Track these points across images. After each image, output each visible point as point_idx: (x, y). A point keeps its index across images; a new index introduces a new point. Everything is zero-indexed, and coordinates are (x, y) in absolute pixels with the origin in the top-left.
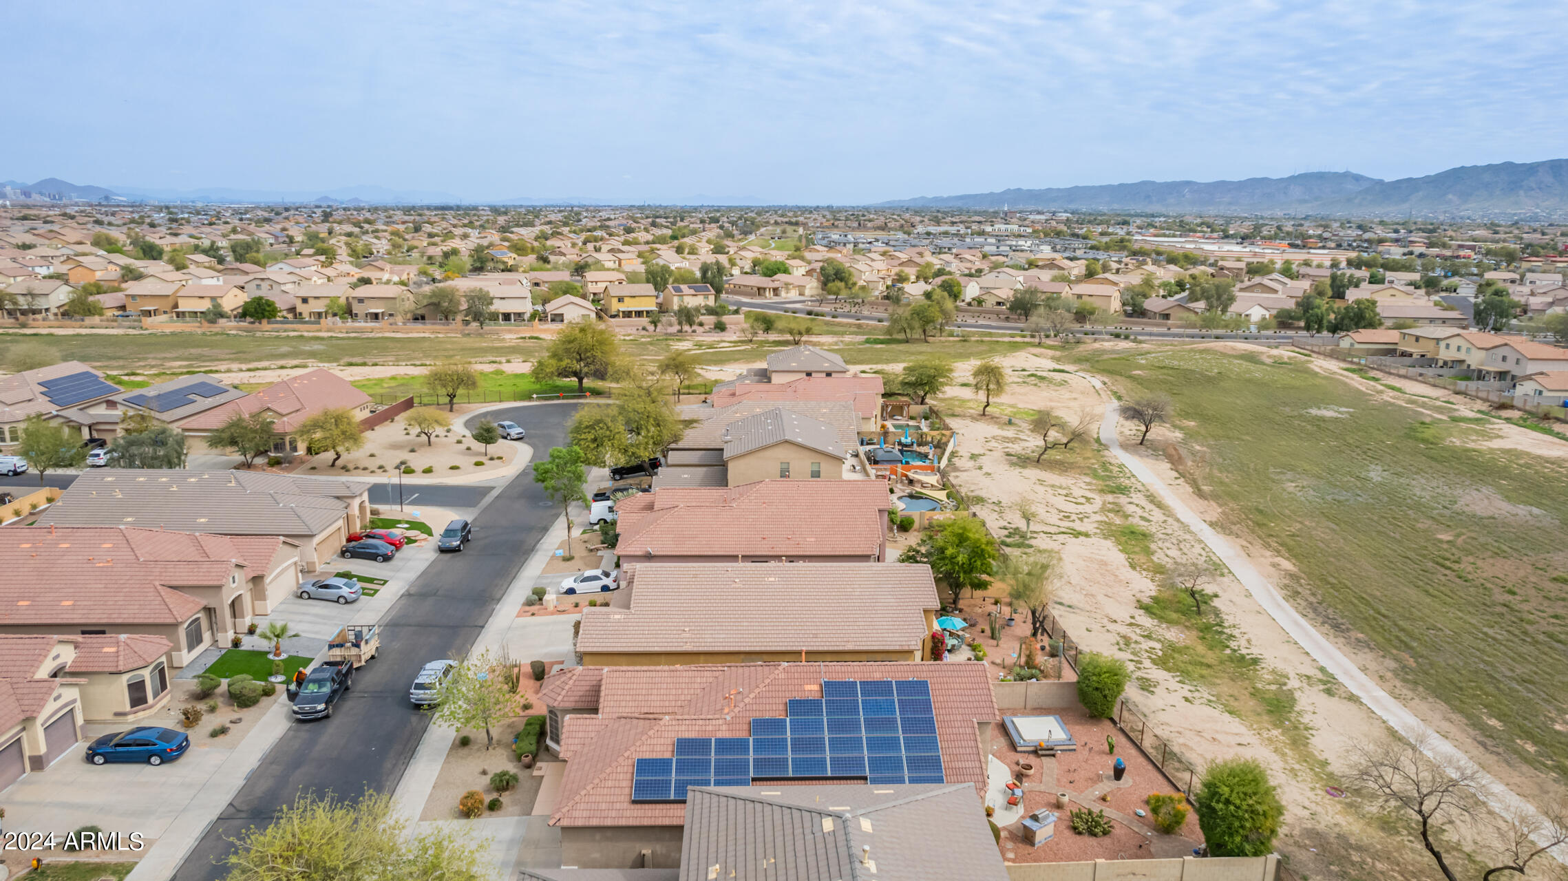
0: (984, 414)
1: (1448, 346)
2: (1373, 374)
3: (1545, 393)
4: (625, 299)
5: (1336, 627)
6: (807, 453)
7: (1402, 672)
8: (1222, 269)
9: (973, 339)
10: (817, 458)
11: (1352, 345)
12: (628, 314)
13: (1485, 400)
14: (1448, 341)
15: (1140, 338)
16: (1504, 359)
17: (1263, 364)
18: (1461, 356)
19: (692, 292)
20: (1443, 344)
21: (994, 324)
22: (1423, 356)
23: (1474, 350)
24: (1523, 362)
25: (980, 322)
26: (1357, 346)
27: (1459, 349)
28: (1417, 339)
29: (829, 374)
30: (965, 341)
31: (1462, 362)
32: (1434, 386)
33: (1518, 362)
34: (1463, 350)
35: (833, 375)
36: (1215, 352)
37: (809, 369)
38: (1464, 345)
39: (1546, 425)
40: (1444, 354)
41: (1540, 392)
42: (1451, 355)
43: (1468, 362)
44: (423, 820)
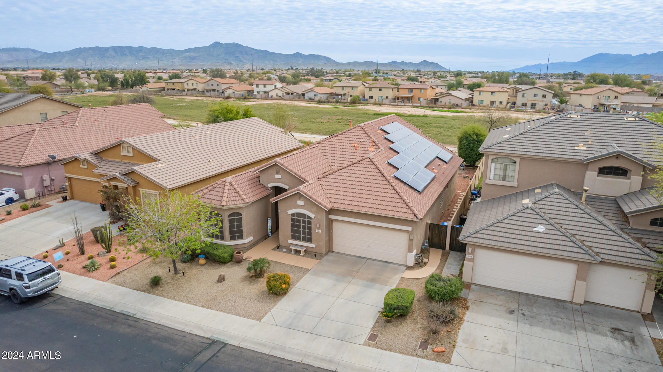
1: (188, 84)
3: (236, 92)
13: (220, 97)
16: (212, 85)
18: (194, 87)
20: (185, 84)
22: (178, 90)
23: (199, 84)
24: (220, 85)
27: (192, 84)
28: (173, 84)
31: (195, 89)
33: (218, 85)
34: (195, 84)
38: (194, 83)
39: (246, 100)
41: (234, 92)
42: (190, 87)
43: (198, 89)
44: (260, 319)
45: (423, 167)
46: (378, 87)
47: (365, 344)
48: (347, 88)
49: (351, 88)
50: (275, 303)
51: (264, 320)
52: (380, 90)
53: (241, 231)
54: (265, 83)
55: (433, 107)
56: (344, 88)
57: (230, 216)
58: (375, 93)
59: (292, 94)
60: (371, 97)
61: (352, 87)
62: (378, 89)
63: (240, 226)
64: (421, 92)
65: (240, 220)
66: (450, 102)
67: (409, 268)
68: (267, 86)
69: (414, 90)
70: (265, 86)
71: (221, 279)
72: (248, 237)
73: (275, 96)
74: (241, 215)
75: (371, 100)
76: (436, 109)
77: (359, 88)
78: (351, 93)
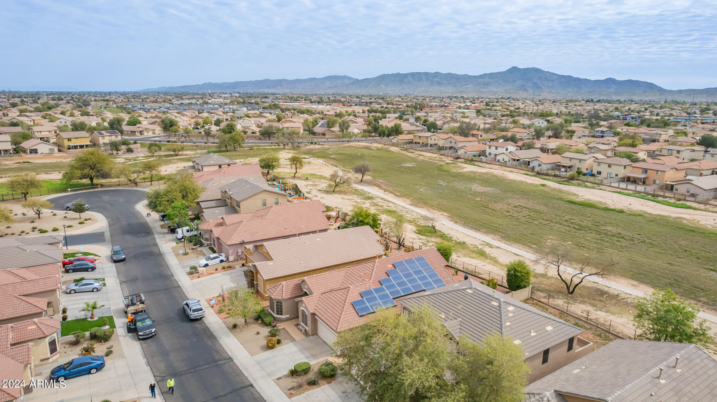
0: (294, 177)
1: (431, 139)
2: (411, 150)
3: (468, 153)
4: (72, 139)
5: (476, 229)
6: (274, 195)
7: (503, 238)
8: (326, 115)
9: (255, 148)
10: (277, 196)
11: (397, 141)
12: (76, 147)
13: (451, 157)
14: (431, 137)
15: (321, 143)
16: (451, 142)
17: (373, 150)
18: (436, 142)
19: (108, 134)
20: (429, 139)
21: (256, 141)
22: (423, 143)
23: (440, 140)
24: (457, 143)
25: (250, 141)
26: (399, 141)
27: (435, 140)
28: (420, 137)
29: (229, 165)
30: (252, 149)
31: (437, 144)
32: (433, 153)
33: (455, 143)
34: (437, 140)
35: (231, 165)
36: (353, 147)
37: (220, 164)
38: (437, 138)
39: (472, 163)
40: (430, 142)
41: (466, 152)
42: (432, 142)
43: (439, 144)
44: (252, 355)
45: (392, 298)
46: (608, 162)
47: (274, 380)
48: (574, 160)
49: (579, 161)
50: (264, 352)
51: (253, 357)
52: (610, 166)
53: (282, 311)
54: (497, 146)
55: (658, 196)
56: (572, 160)
57: (277, 302)
58: (604, 169)
59: (518, 160)
60: (599, 173)
61: (580, 160)
62: (607, 165)
64: (657, 173)
65: (281, 306)
66: (688, 192)
68: (499, 148)
69: (649, 171)
70: (496, 148)
71: (258, 333)
72: (286, 314)
73: (501, 160)
74: (282, 303)
75: (599, 175)
76: (660, 199)
77: (587, 162)
78: (578, 165)
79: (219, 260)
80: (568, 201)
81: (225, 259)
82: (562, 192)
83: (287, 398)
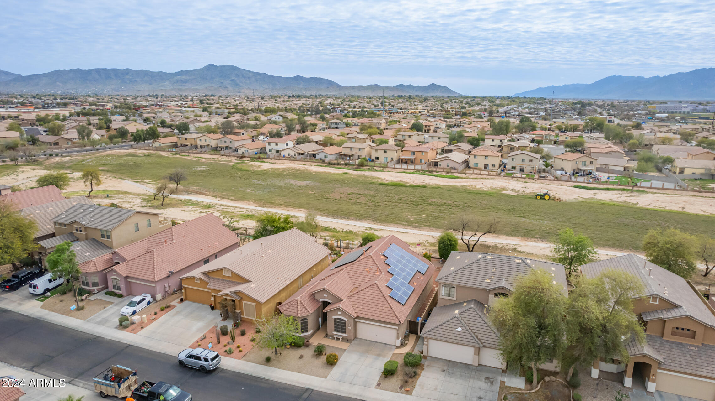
0: (89, 196)
1: (200, 140)
2: (183, 154)
3: (249, 151)
11: (159, 145)
13: (234, 156)
14: (200, 138)
15: (64, 154)
16: (225, 142)
17: (141, 157)
18: (207, 143)
20: (198, 140)
22: (191, 145)
23: (212, 141)
24: (233, 142)
26: (162, 145)
27: (205, 140)
28: (186, 139)
31: (208, 145)
32: (211, 154)
33: (231, 142)
34: (208, 141)
38: (208, 139)
39: (260, 160)
40: (200, 143)
41: (247, 151)
42: (203, 143)
43: (211, 145)
44: (326, 377)
45: (407, 283)
46: (383, 149)
47: (375, 388)
48: (354, 149)
49: (358, 149)
50: (332, 369)
51: (328, 378)
52: (385, 152)
53: (307, 328)
54: (277, 142)
55: (432, 171)
56: (352, 149)
57: (301, 321)
58: (380, 154)
59: (303, 154)
60: (377, 158)
61: (360, 149)
62: (383, 151)
63: (307, 325)
64: (422, 154)
66: (448, 166)
67: (397, 347)
68: (279, 144)
69: (416, 153)
70: (277, 144)
71: (301, 357)
72: (310, 331)
73: (287, 155)
74: (307, 319)
75: (377, 160)
76: (435, 173)
77: (366, 150)
78: (359, 154)
79: (145, 302)
80: (380, 184)
81: (151, 300)
82: (368, 178)
83: (408, 396)
